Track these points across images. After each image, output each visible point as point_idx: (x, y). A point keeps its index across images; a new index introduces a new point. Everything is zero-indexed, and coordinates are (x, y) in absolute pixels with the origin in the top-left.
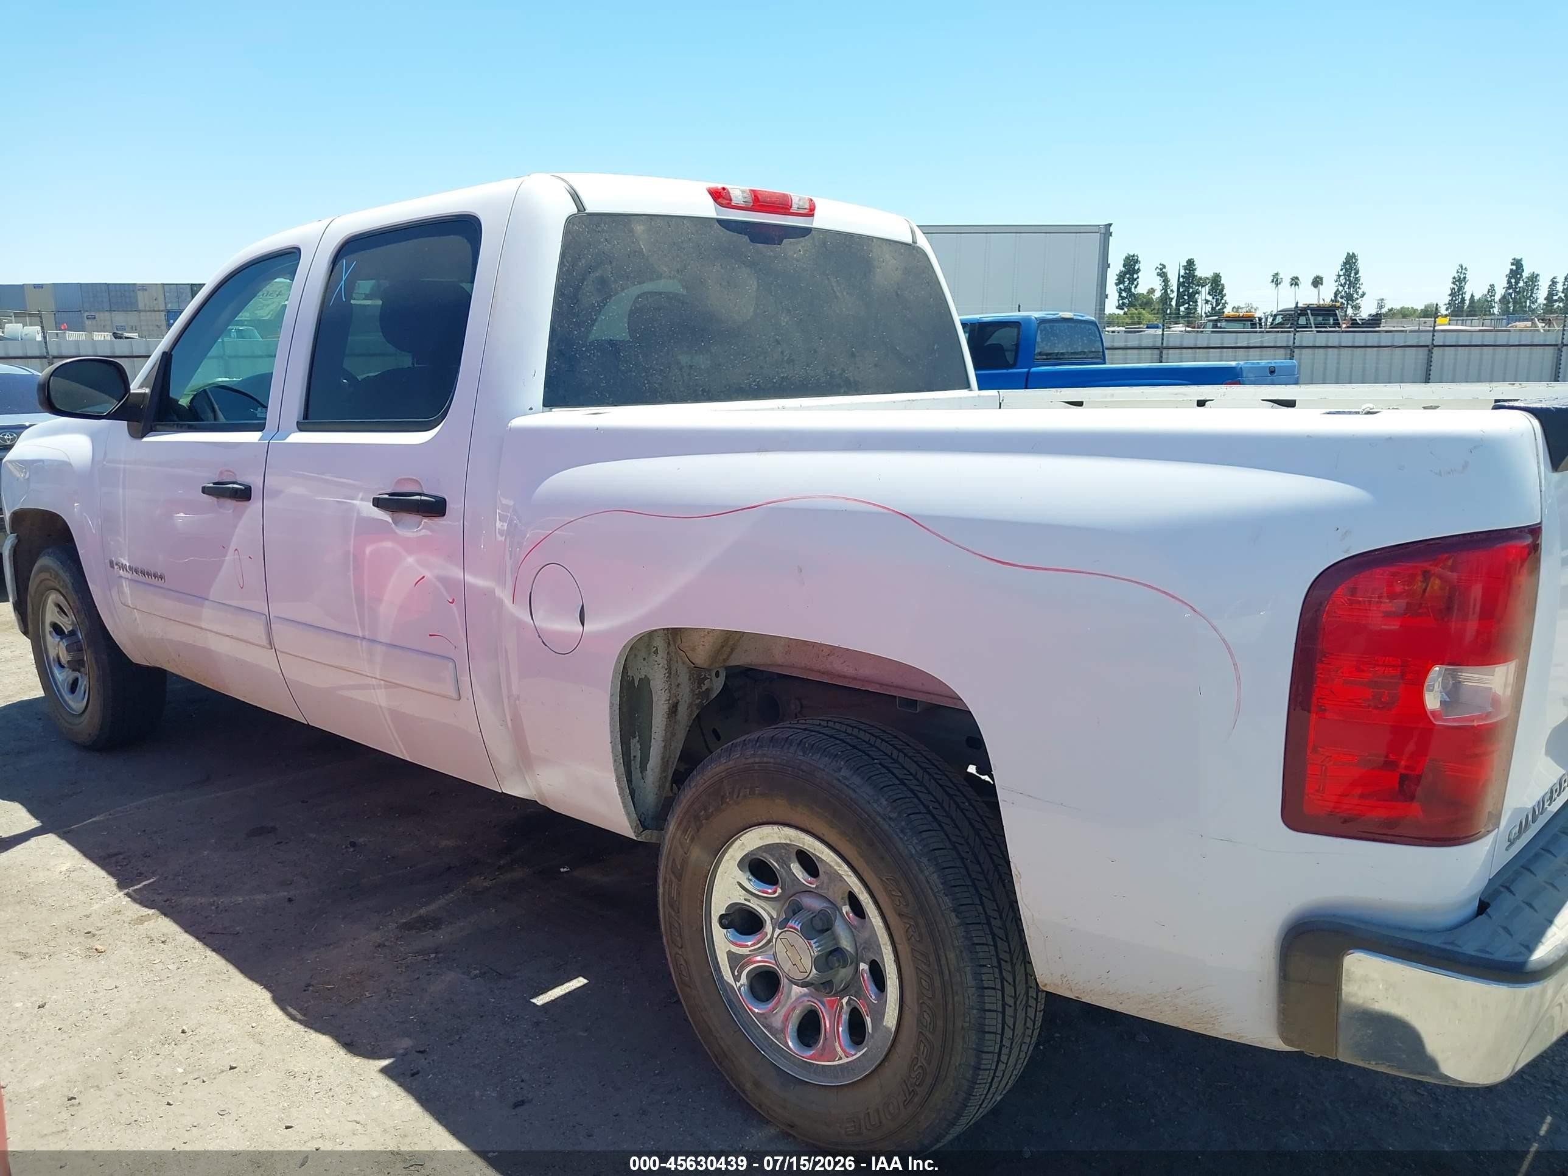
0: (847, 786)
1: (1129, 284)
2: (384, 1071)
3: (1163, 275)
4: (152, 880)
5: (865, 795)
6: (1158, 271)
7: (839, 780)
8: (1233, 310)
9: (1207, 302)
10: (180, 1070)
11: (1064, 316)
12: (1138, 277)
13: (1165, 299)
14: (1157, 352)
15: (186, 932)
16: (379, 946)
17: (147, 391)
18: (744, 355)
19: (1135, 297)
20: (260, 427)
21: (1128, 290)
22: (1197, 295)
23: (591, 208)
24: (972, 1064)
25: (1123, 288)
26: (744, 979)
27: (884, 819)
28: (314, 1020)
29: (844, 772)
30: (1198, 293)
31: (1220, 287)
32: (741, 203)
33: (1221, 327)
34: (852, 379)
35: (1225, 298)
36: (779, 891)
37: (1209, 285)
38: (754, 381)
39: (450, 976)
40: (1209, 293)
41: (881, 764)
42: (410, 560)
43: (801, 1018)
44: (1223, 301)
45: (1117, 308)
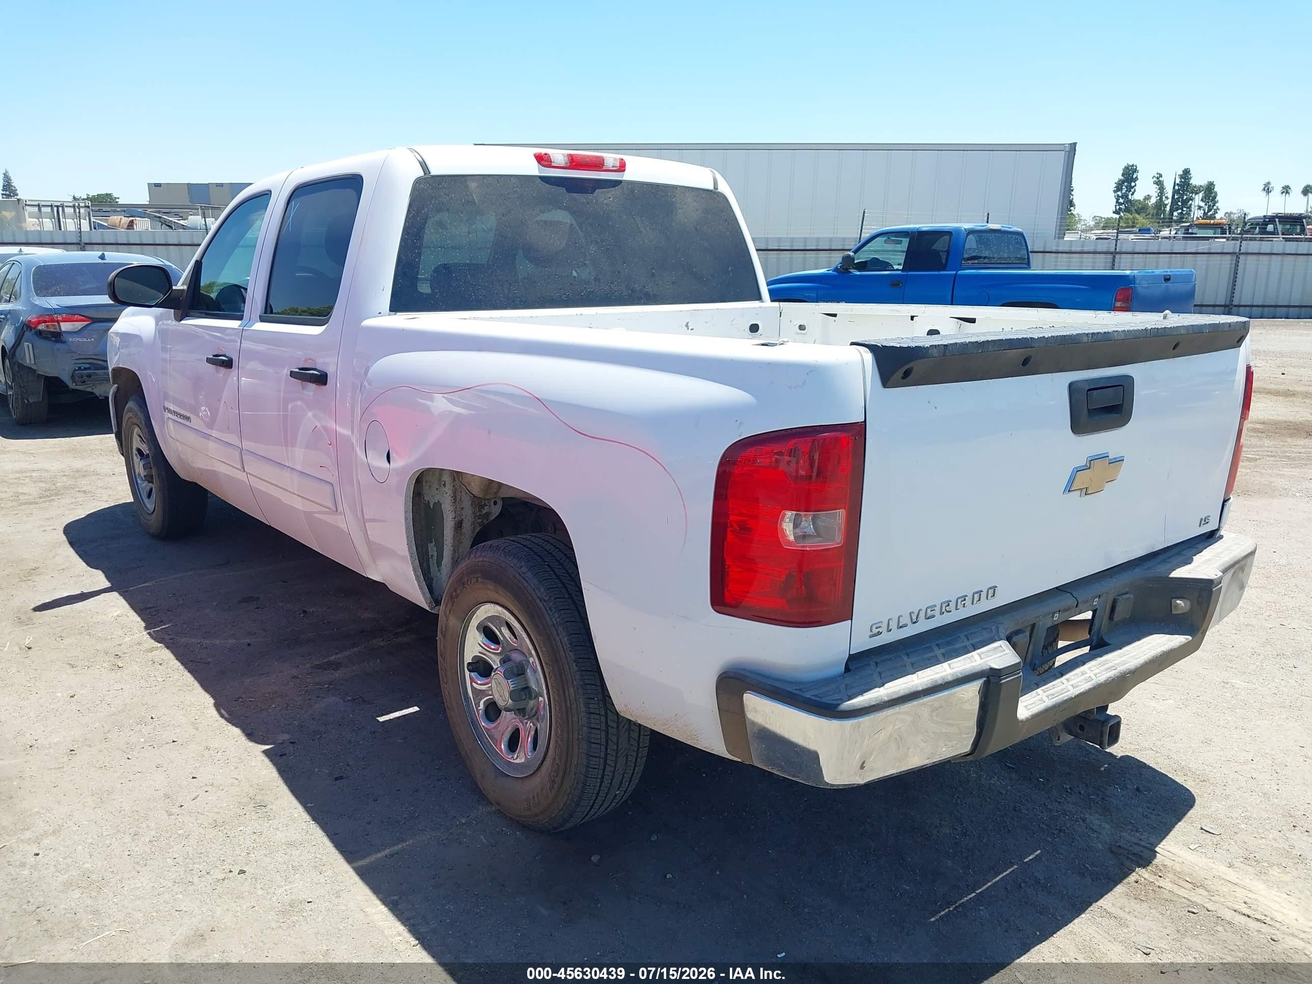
0: (523, 578)
1: (1127, 191)
2: (265, 752)
3: (1159, 183)
4: (167, 626)
5: (532, 585)
6: (1155, 179)
7: (519, 574)
8: (1225, 216)
9: (1200, 208)
10: (142, 740)
11: (991, 228)
12: (1136, 185)
13: (1160, 205)
14: (1110, 256)
15: (177, 659)
16: (294, 678)
17: (185, 287)
18: (556, 275)
19: (1131, 203)
20: (240, 318)
21: (1125, 196)
22: (1190, 202)
23: (434, 171)
24: (585, 763)
25: (1120, 195)
26: (482, 706)
27: (541, 601)
28: (233, 719)
29: (524, 569)
30: (1192, 200)
31: (1213, 195)
32: (563, 164)
33: (1192, 233)
34: (651, 293)
35: (1217, 205)
36: (500, 649)
37: (1203, 192)
38: (565, 294)
39: (331, 699)
40: (1202, 200)
41: (548, 565)
42: (310, 414)
43: (511, 733)
44: (1215, 207)
45: (1114, 212)
